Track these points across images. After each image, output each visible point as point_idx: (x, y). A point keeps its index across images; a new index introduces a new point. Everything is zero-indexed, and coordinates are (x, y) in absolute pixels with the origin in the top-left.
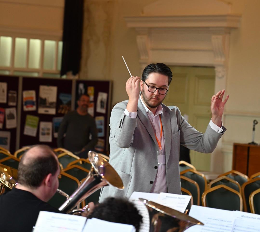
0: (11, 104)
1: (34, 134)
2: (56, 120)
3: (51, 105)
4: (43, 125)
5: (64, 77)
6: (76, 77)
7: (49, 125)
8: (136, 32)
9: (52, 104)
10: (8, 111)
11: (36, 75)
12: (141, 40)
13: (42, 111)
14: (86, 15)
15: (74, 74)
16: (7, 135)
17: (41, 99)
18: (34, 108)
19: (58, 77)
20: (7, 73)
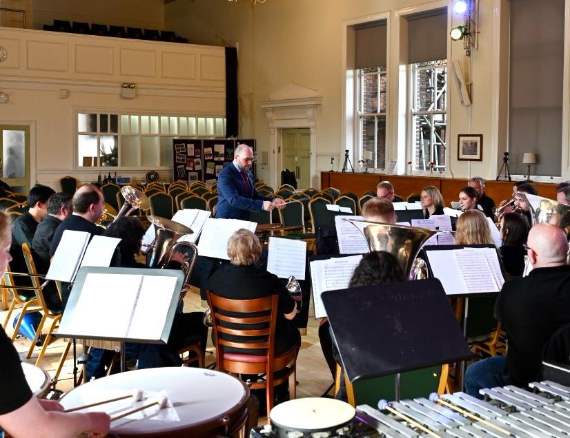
0: (197, 156)
1: (213, 173)
2: (225, 163)
3: (221, 156)
4: (217, 167)
5: (229, 139)
6: (236, 139)
7: (221, 167)
8: (266, 110)
9: (222, 154)
10: (195, 160)
11: (212, 139)
12: (269, 115)
13: (216, 159)
14: (239, 102)
15: (235, 137)
16: (196, 174)
17: (216, 152)
18: (211, 158)
19: (225, 139)
20: (194, 138)
